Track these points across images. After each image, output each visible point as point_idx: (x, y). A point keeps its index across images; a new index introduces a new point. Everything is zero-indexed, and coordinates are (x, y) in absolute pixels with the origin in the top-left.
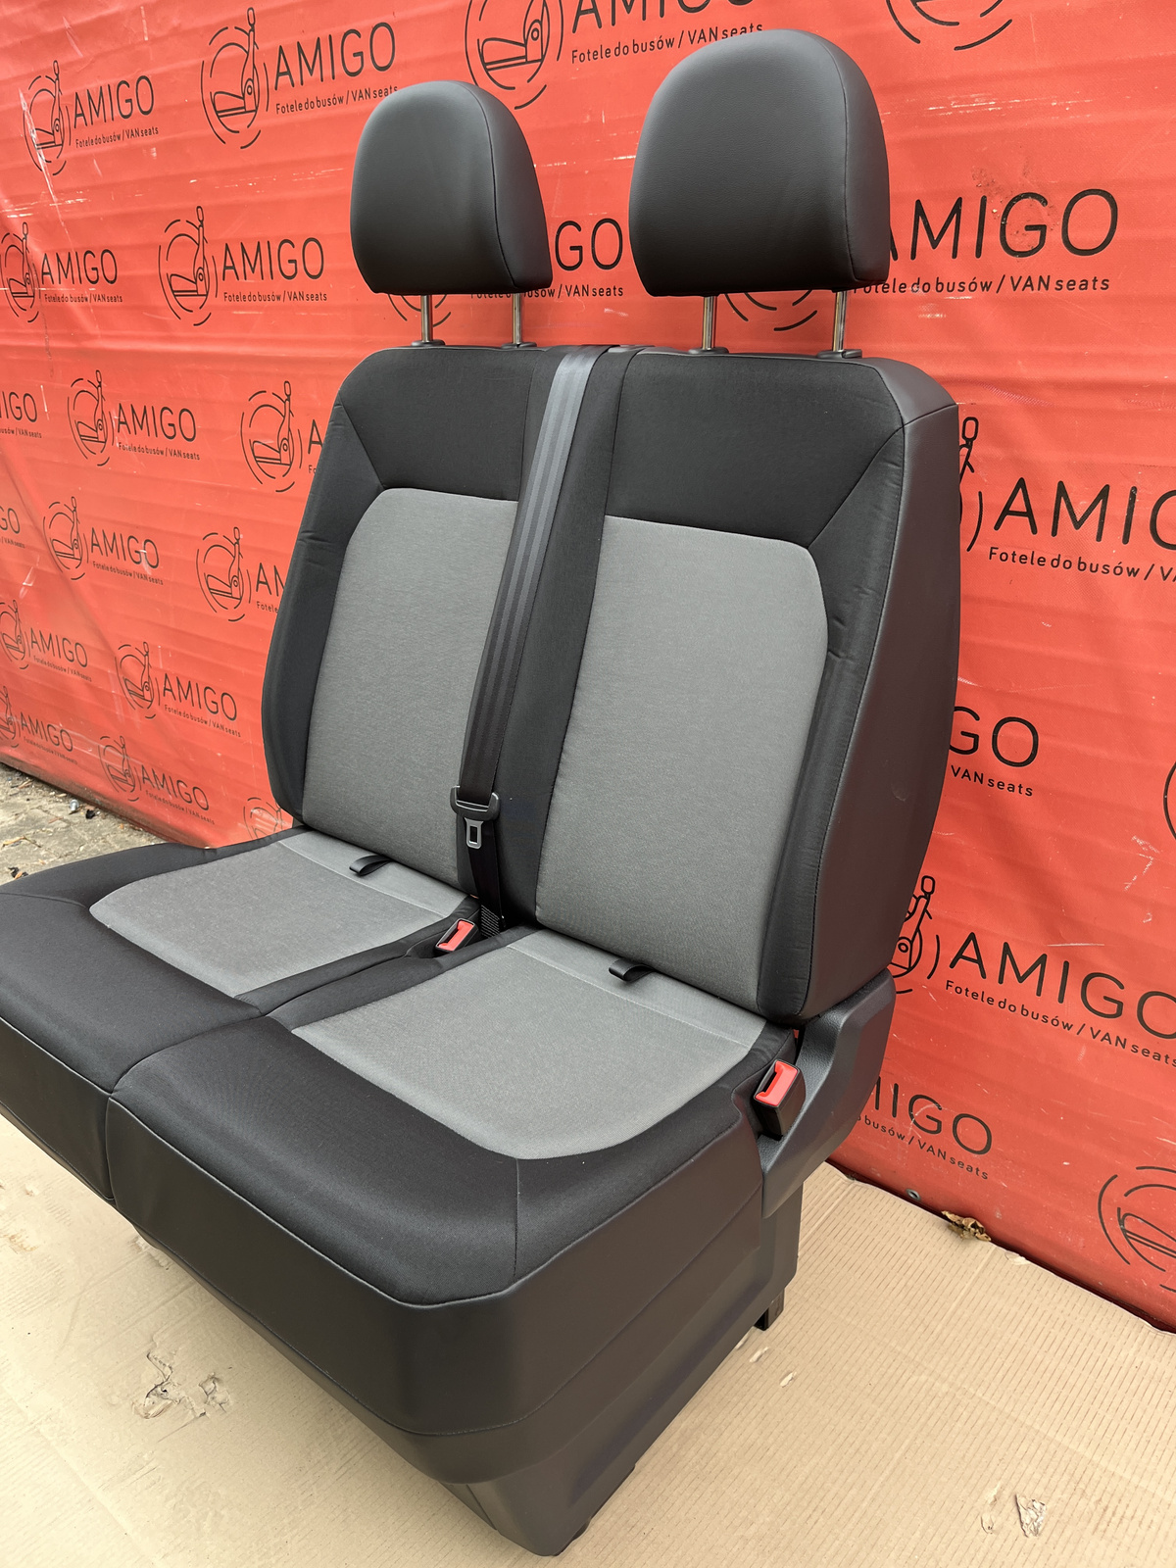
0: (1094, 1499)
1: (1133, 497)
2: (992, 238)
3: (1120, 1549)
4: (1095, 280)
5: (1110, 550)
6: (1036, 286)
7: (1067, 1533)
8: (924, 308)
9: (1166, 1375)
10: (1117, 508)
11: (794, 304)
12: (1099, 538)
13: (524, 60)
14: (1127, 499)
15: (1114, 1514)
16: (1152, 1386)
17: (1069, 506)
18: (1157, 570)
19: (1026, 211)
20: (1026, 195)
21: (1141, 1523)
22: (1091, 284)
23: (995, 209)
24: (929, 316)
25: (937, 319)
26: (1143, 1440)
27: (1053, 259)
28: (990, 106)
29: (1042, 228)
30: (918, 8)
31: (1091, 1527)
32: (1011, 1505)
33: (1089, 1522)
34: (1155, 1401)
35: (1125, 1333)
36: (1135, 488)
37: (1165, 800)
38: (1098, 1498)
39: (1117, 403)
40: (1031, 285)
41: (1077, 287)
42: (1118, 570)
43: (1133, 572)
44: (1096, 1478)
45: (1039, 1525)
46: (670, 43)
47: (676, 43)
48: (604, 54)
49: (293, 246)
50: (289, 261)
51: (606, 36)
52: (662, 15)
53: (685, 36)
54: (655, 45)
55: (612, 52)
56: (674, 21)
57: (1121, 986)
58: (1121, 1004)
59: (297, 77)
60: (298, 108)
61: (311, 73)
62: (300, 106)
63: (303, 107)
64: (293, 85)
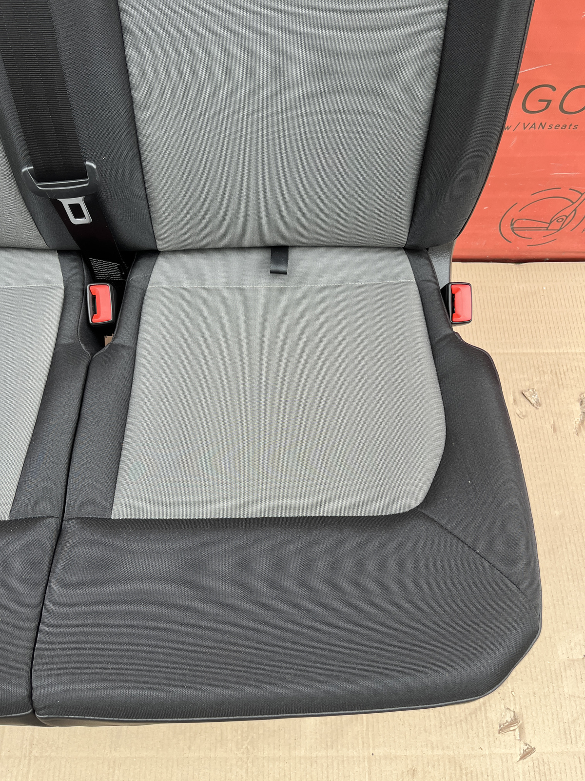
0: (549, 372)
3: (573, 388)
7: (551, 396)
9: (536, 288)
15: (560, 373)
16: (534, 297)
21: (572, 370)
26: (548, 328)
31: (556, 385)
32: (523, 399)
33: (554, 384)
34: (540, 305)
35: (508, 275)
38: (550, 370)
44: (543, 361)
45: (538, 400)
57: (554, 89)
58: (549, 102)
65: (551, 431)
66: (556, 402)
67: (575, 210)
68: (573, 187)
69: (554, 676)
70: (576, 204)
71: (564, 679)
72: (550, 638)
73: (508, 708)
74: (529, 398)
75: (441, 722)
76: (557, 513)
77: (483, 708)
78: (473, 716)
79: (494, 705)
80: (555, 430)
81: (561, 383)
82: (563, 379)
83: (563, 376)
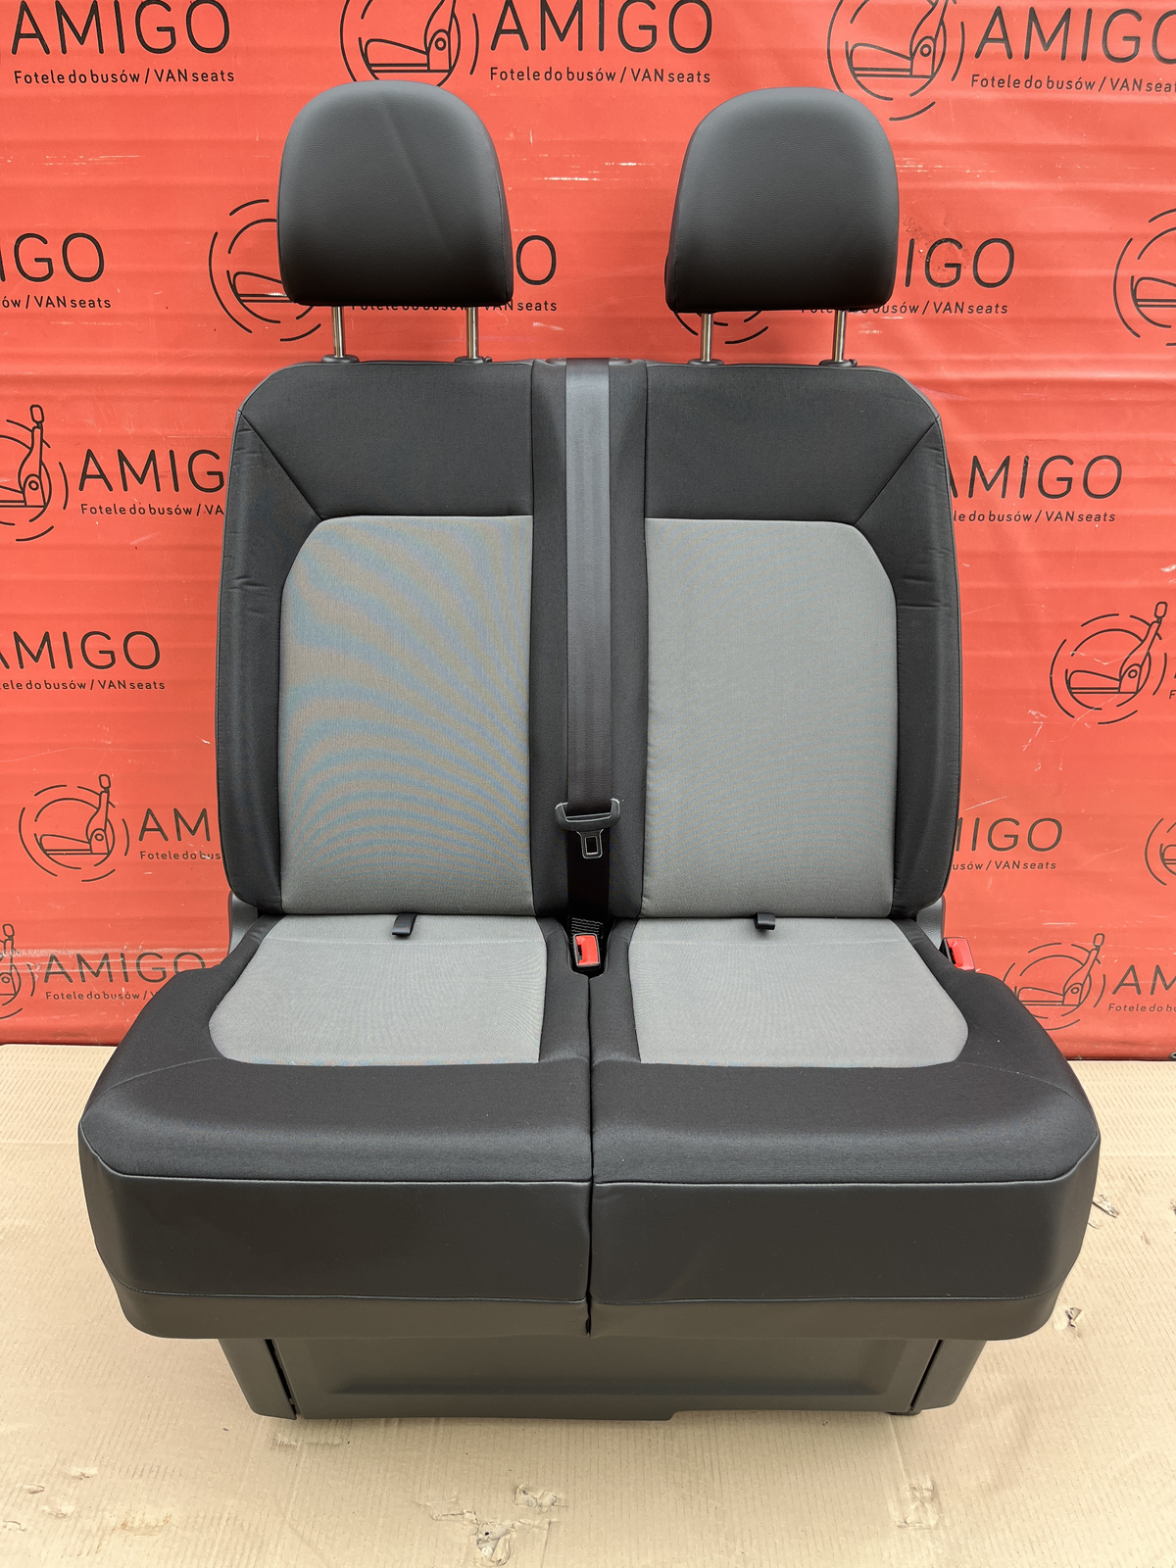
1: (1026, 463)
2: (918, 272)
3: (1160, 1197)
4: (997, 306)
5: (1012, 504)
6: (953, 309)
7: (1130, 1203)
8: (863, 326)
10: (1015, 472)
11: (746, 321)
12: (1003, 496)
13: (426, 68)
14: (1022, 465)
15: (1137, 1179)
17: (982, 474)
18: (1043, 514)
19: (944, 252)
20: (947, 240)
21: (1152, 1176)
22: (994, 309)
23: (921, 249)
24: (867, 332)
25: (874, 334)
27: (965, 290)
28: (918, 168)
29: (958, 266)
30: (858, 82)
31: (1135, 1193)
33: (1131, 1191)
36: (1027, 457)
37: (1051, 678)
38: (1121, 1175)
39: (1015, 396)
40: (950, 309)
41: (984, 310)
42: (1018, 518)
43: (1027, 518)
44: (1108, 1165)
45: (1113, 1208)
46: (611, 77)
47: (618, 77)
48: (531, 76)
49: (45, 242)
50: (37, 260)
51: (535, 59)
52: (601, 49)
53: (628, 73)
54: (594, 76)
55: (542, 76)
56: (616, 57)
57: (1017, 823)
58: (1016, 837)
59: (54, 43)
60: (56, 80)
61: (81, 40)
62: (60, 78)
63: (66, 79)
64: (47, 52)
65: (1142, 1243)
66: (1139, 1210)
67: (1089, 975)
68: (1076, 943)
70: (1088, 967)
74: (1100, 1205)
80: (1147, 1242)
81: (1139, 1189)
82: (1142, 1185)
83: (1140, 1181)
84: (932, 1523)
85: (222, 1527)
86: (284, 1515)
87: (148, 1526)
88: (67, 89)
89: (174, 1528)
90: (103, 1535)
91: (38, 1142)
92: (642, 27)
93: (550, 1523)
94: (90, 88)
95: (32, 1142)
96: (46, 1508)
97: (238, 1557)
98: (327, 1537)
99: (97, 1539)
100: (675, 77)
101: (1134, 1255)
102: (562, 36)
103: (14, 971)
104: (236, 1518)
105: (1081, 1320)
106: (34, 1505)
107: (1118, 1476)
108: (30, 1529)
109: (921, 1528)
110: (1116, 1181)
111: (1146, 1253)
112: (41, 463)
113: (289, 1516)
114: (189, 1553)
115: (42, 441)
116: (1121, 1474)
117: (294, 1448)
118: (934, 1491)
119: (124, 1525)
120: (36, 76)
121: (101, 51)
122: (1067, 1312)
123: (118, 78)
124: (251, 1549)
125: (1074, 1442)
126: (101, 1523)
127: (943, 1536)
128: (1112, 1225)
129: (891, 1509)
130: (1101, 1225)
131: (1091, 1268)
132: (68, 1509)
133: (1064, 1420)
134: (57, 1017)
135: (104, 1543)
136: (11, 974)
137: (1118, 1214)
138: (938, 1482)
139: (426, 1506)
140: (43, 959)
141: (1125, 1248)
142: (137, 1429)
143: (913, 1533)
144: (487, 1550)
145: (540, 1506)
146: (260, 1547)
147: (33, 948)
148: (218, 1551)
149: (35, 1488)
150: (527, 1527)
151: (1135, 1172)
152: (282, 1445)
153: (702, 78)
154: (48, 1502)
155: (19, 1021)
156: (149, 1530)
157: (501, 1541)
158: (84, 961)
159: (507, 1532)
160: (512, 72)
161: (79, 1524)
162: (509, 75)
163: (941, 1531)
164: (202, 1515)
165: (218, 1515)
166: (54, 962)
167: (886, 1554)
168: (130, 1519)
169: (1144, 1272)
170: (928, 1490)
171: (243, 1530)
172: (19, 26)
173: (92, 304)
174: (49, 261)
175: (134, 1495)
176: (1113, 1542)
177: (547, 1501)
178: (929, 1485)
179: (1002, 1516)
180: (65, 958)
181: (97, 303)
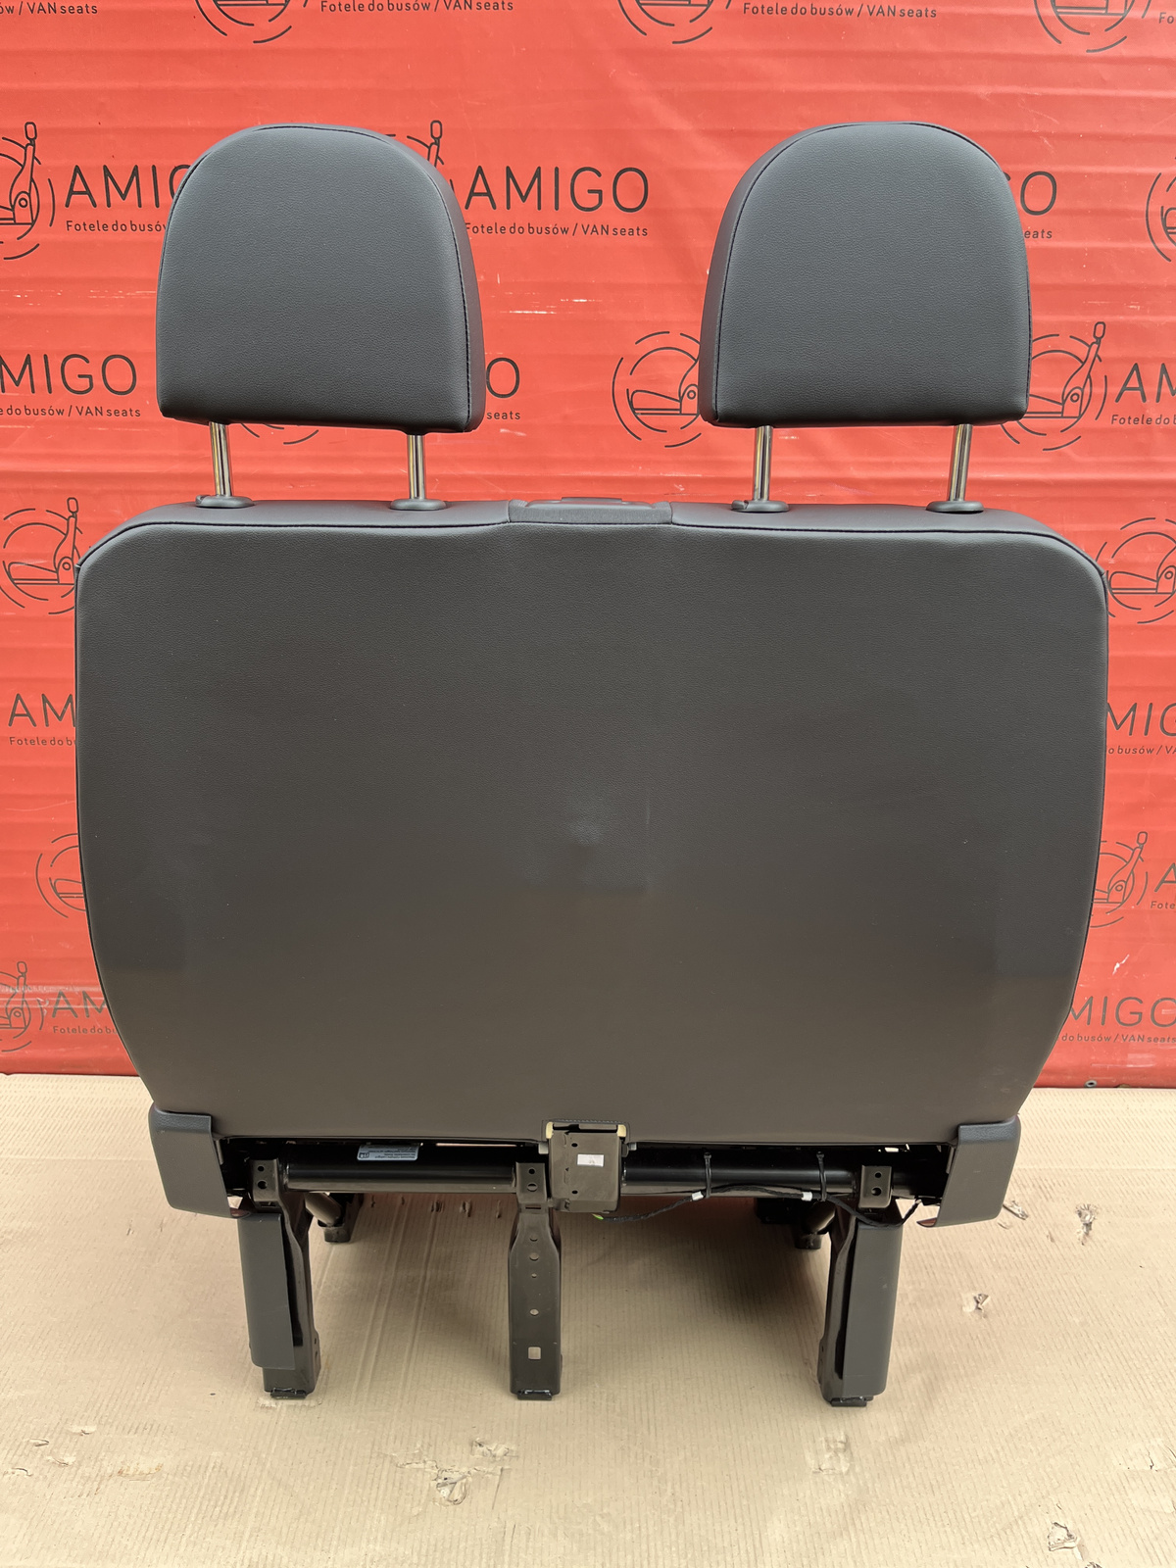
45: (1023, 1211)
46: (565, 231)
47: (571, 232)
48: (498, 230)
49: (88, 361)
50: (80, 376)
51: (501, 217)
52: (557, 208)
53: (579, 228)
54: (551, 230)
55: (508, 230)
56: (569, 214)
59: (101, 199)
60: (101, 228)
61: (124, 197)
62: (105, 227)
63: (110, 228)
64: (95, 206)
65: (1048, 1241)
66: (1047, 1213)
69: (1113, 1488)
71: (1129, 1491)
72: (1098, 1447)
73: (1056, 1524)
74: (1011, 1209)
75: (963, 1539)
76: (1077, 1321)
77: (1020, 1522)
78: (1008, 1531)
79: (1035, 1519)
81: (1048, 1196)
82: (1051, 1193)
83: (1049, 1189)
84: (844, 1470)
85: (208, 1474)
86: (264, 1464)
87: (141, 1473)
88: (110, 236)
89: (165, 1475)
90: (101, 1481)
91: (43, 1157)
92: (590, 191)
93: (502, 1470)
94: (131, 236)
95: (38, 1157)
96: (50, 1458)
97: (222, 1498)
98: (302, 1481)
99: (96, 1483)
100: (619, 231)
101: (1040, 1251)
102: (524, 198)
103: (25, 1006)
104: (220, 1467)
105: (988, 1304)
106: (39, 1456)
107: (1013, 1432)
108: (36, 1475)
109: (834, 1474)
110: (1028, 1189)
111: (1050, 1250)
112: (74, 547)
113: (268, 1465)
114: (178, 1495)
115: (76, 528)
116: (1016, 1431)
117: (274, 1409)
118: (847, 1444)
119: (120, 1473)
120: (85, 225)
121: (140, 206)
122: (975, 1298)
123: (154, 227)
124: (234, 1492)
125: (975, 1404)
126: (99, 1471)
127: (854, 1480)
128: (1021, 1226)
129: (808, 1458)
130: (1011, 1226)
131: (1000, 1262)
132: (70, 1460)
133: (968, 1386)
134: (63, 1050)
135: (102, 1487)
136: (22, 1009)
137: (1027, 1216)
138: (850, 1435)
139: (392, 1457)
140: (52, 995)
141: (1031, 1244)
142: (133, 1394)
143: (826, 1478)
144: (445, 1491)
145: (494, 1456)
146: (242, 1491)
147: (44, 984)
148: (204, 1494)
149: (40, 1442)
150: (482, 1473)
151: (1045, 1182)
152: (263, 1407)
153: (641, 232)
154: (51, 1453)
155: (28, 1053)
156: (143, 1477)
157: (458, 1485)
158: (89, 997)
159: (464, 1477)
160: (482, 227)
161: (80, 1471)
162: (480, 229)
163: (852, 1477)
164: (190, 1463)
165: (204, 1464)
166: (62, 999)
167: (801, 1495)
168: (125, 1468)
169: (1047, 1265)
170: (841, 1442)
171: (227, 1476)
172: (72, 185)
173: (125, 413)
174: (90, 377)
175: (130, 1448)
176: (1005, 1485)
177: (500, 1452)
178: (843, 1438)
179: (906, 1465)
180: (72, 994)
181: (129, 413)
